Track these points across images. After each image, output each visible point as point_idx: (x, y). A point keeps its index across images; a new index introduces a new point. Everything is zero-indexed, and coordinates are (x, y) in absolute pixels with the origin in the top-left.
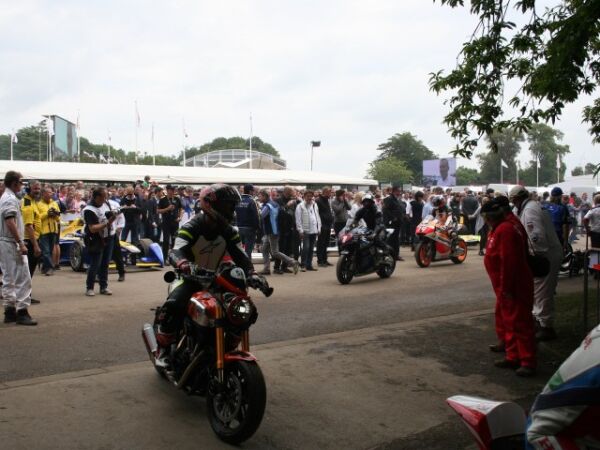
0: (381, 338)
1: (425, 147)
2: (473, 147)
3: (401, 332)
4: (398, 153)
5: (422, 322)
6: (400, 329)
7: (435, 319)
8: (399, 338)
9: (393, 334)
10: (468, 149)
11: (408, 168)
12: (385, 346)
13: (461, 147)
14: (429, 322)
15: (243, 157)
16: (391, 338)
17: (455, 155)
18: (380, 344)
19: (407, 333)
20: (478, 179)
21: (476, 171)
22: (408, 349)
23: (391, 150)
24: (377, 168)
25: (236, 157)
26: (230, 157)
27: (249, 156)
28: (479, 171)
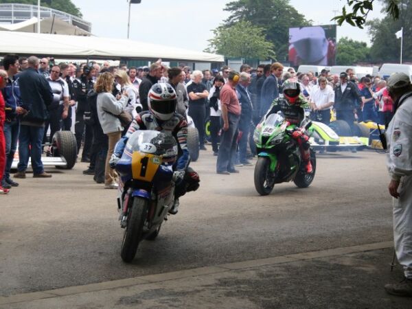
0: (223, 283)
1: (293, 9)
2: (365, 11)
3: (252, 275)
4: (254, 16)
5: (282, 259)
6: (250, 270)
7: (300, 256)
8: (249, 282)
9: (240, 276)
10: (359, 14)
11: (268, 39)
12: (229, 294)
13: (350, 10)
14: (294, 260)
15: (27, 15)
16: (238, 282)
17: (340, 23)
18: (221, 290)
19: (261, 275)
20: (368, 56)
21: (365, 45)
22: (262, 298)
23: (244, 12)
24: (223, 38)
25: (16, 14)
26: (9, 14)
27: (36, 15)
28: (369, 45)
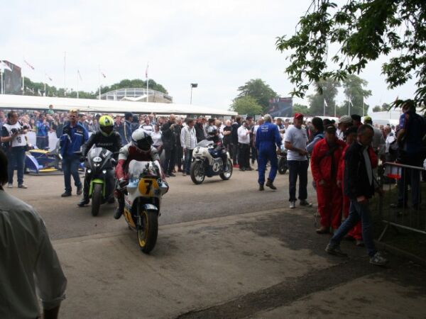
0: (239, 223)
1: (271, 90)
2: (305, 90)
3: (253, 219)
4: (252, 93)
5: (268, 212)
6: (252, 217)
7: (276, 210)
8: (252, 223)
9: (248, 220)
10: (302, 91)
11: (259, 104)
12: (242, 229)
13: (297, 89)
14: (273, 212)
15: (142, 94)
16: (246, 223)
17: (293, 95)
18: (239, 227)
19: (258, 220)
20: (308, 112)
21: (306, 107)
22: (258, 231)
23: (247, 92)
24: (237, 104)
25: (137, 93)
26: (133, 93)
27: (146, 93)
28: (309, 107)
